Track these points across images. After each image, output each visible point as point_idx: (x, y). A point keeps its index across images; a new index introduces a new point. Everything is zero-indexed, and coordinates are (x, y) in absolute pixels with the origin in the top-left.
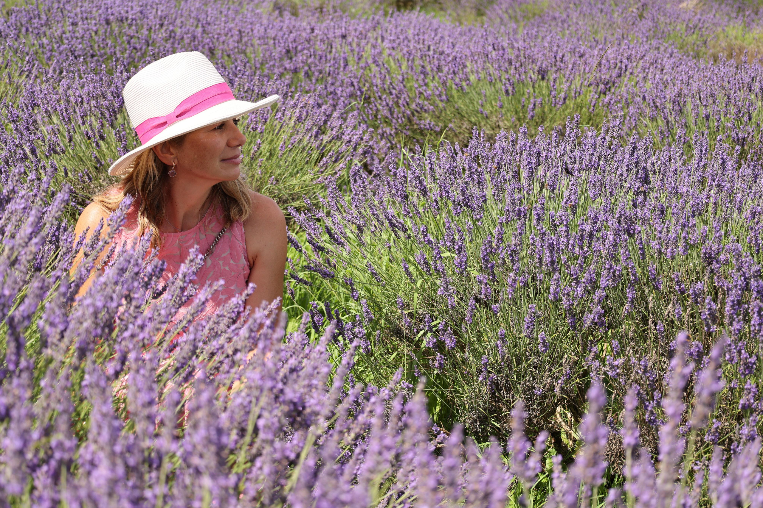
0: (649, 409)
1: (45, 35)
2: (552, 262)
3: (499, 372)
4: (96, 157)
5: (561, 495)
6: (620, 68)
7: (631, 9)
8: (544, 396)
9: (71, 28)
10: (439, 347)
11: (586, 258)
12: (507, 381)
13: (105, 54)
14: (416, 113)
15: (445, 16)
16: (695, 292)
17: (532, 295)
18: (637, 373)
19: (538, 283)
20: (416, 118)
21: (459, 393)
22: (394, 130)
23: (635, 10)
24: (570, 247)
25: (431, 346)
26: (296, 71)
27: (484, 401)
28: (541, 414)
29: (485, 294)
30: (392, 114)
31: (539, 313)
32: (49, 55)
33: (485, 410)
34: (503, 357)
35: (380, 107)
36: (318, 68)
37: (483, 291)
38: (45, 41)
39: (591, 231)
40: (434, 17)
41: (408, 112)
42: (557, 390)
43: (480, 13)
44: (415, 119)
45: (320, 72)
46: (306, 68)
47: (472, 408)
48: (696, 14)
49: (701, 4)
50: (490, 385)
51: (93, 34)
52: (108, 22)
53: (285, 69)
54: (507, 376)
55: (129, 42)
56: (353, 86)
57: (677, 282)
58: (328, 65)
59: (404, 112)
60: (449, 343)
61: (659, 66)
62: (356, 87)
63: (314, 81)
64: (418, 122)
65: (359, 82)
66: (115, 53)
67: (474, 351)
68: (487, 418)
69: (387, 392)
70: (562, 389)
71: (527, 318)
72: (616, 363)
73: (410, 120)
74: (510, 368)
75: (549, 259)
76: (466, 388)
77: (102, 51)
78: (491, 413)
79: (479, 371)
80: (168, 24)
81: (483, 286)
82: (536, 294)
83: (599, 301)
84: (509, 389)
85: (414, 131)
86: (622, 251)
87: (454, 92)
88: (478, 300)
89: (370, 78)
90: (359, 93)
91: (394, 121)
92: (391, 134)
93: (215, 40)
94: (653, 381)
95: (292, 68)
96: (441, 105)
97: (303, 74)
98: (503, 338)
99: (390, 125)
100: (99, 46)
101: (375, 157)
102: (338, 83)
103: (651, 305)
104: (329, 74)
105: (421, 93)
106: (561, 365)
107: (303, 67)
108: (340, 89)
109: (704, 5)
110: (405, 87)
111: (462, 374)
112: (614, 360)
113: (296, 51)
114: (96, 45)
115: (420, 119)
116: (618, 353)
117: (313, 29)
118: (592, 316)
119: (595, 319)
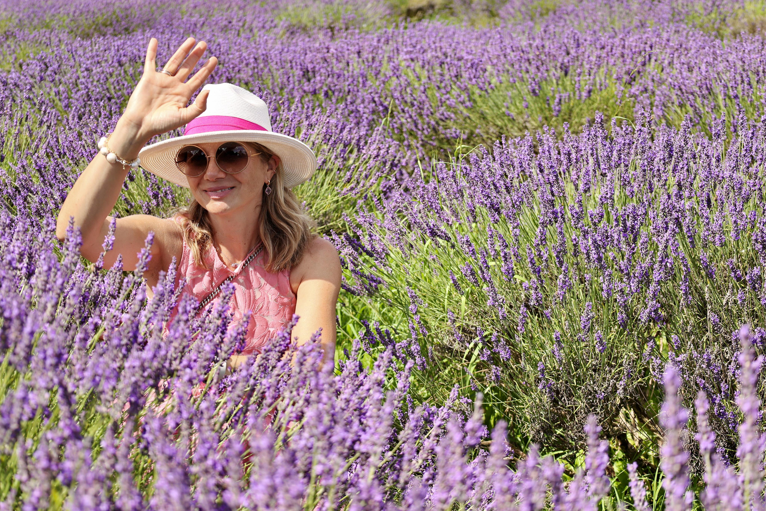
0: (717, 402)
1: (61, 83)
2: (599, 259)
3: (557, 379)
4: (126, 199)
5: (641, 504)
8: (607, 399)
9: (86, 73)
10: (493, 359)
12: (567, 387)
14: (441, 123)
15: (457, 21)
16: (752, 279)
18: (701, 367)
19: (586, 284)
20: (441, 127)
21: (519, 404)
22: (420, 142)
24: (615, 242)
25: (485, 359)
26: (315, 92)
27: (546, 411)
28: (605, 417)
29: (536, 299)
30: (416, 126)
31: (592, 313)
32: (66, 101)
33: (547, 419)
34: (561, 361)
35: (403, 120)
36: (338, 87)
37: (534, 297)
38: (61, 88)
41: (433, 122)
42: (620, 391)
43: (492, 14)
44: (441, 129)
45: (340, 91)
46: (325, 88)
47: (534, 419)
50: (550, 392)
51: (108, 76)
52: (121, 64)
54: (566, 382)
56: (375, 102)
57: (732, 269)
58: (347, 83)
59: (428, 123)
60: (503, 354)
62: (378, 103)
63: (334, 100)
64: (444, 131)
65: (380, 97)
67: (530, 360)
68: (550, 427)
69: (445, 410)
70: (625, 389)
71: (583, 317)
72: (677, 359)
73: (435, 130)
74: (569, 373)
75: (596, 256)
76: (526, 398)
77: (119, 93)
78: (554, 421)
79: (538, 380)
81: (533, 291)
83: (654, 295)
84: (570, 395)
85: (441, 141)
87: (477, 96)
88: (527, 306)
89: (391, 91)
90: (381, 108)
91: (420, 133)
93: (231, 70)
94: (718, 374)
95: (311, 90)
97: (323, 94)
98: (558, 343)
99: (416, 137)
101: (404, 171)
102: (359, 101)
103: (707, 296)
104: (349, 92)
106: (621, 365)
107: (321, 88)
108: (362, 106)
110: (427, 97)
111: (520, 384)
112: (678, 356)
113: (314, 72)
114: (112, 87)
115: (446, 128)
116: (679, 348)
117: (328, 49)
118: (648, 310)
119: (651, 313)
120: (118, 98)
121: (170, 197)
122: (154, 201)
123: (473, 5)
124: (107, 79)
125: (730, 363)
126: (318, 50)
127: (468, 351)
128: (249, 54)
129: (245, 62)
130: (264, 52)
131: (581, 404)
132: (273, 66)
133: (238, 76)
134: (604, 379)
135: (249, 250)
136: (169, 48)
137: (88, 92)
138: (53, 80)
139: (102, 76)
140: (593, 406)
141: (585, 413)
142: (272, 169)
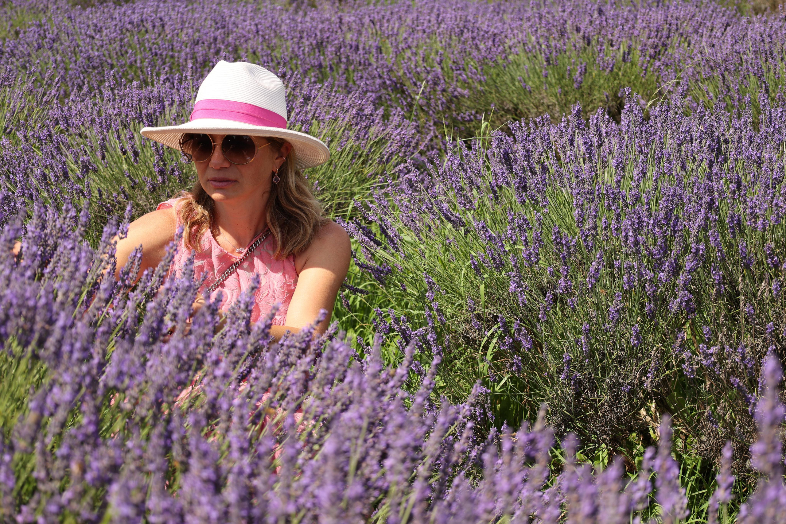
3: (580, 370)
8: (632, 392)
10: (515, 347)
12: (590, 379)
14: (454, 99)
18: (733, 361)
19: (616, 270)
21: (539, 395)
25: (506, 348)
27: (568, 403)
29: (565, 287)
33: (570, 412)
37: (563, 284)
42: (647, 384)
47: (555, 412)
50: (573, 385)
54: (590, 374)
57: (769, 254)
60: (524, 344)
67: (552, 350)
68: (572, 420)
71: (612, 308)
72: (710, 351)
74: (594, 365)
76: (547, 389)
78: (576, 414)
79: (560, 371)
81: (563, 278)
83: (685, 285)
84: (594, 387)
94: (752, 368)
96: (479, 87)
98: (587, 332)
103: (741, 286)
111: (541, 375)
112: (708, 348)
116: (710, 340)
118: (678, 300)
119: (681, 303)
121: (177, 173)
122: (160, 178)
127: (486, 338)
131: (605, 397)
134: (630, 371)
135: (255, 235)
140: (617, 399)
141: (609, 406)
142: (282, 157)
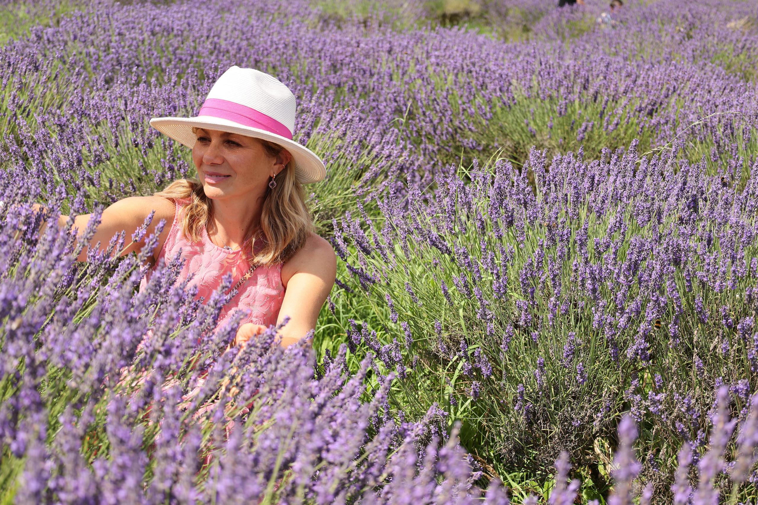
0: (693, 448)
1: (93, 44)
2: (594, 290)
3: (536, 401)
6: (668, 89)
7: (678, 28)
8: (582, 428)
9: (117, 38)
11: (630, 287)
12: (544, 411)
13: (150, 65)
14: (459, 131)
15: (491, 31)
16: (743, 328)
17: (572, 323)
18: (680, 409)
19: (579, 310)
20: (458, 135)
21: (494, 421)
22: (437, 147)
23: (682, 30)
24: (615, 276)
26: (339, 85)
27: (521, 432)
28: (578, 446)
29: (525, 320)
30: (435, 130)
31: (579, 341)
32: (95, 64)
33: (521, 440)
34: (541, 386)
35: (423, 124)
36: (362, 83)
37: (523, 317)
38: (92, 50)
39: (636, 261)
40: (479, 33)
41: (452, 129)
42: (596, 423)
43: (526, 30)
44: (458, 137)
45: (364, 87)
46: (351, 82)
47: (508, 438)
48: (743, 34)
49: (749, 24)
50: (526, 415)
51: (140, 44)
53: (330, 83)
54: (544, 406)
55: (174, 53)
57: (725, 316)
58: (372, 80)
59: (447, 129)
60: (485, 371)
61: (707, 87)
62: (400, 103)
63: (357, 95)
64: (461, 139)
65: (403, 98)
66: (160, 64)
67: (511, 379)
68: (523, 448)
69: (420, 427)
70: (601, 422)
71: (566, 347)
72: (657, 398)
73: (453, 138)
74: (548, 398)
75: (592, 287)
76: (503, 416)
77: (148, 62)
78: (527, 443)
79: (515, 401)
80: (214, 37)
81: (523, 312)
82: (577, 321)
83: (644, 334)
84: (546, 419)
85: (457, 148)
86: (668, 283)
87: (498, 109)
88: (517, 327)
89: (414, 93)
90: (404, 108)
91: (437, 137)
92: (433, 151)
94: (696, 418)
95: (336, 82)
96: (484, 122)
97: (347, 88)
98: (542, 366)
99: (433, 141)
100: (145, 56)
101: (417, 174)
102: (381, 99)
103: (695, 339)
104: (373, 89)
105: (464, 110)
106: (600, 397)
107: (346, 82)
108: (384, 104)
109: (752, 25)
110: (449, 103)
111: (498, 403)
113: (342, 64)
114: (142, 55)
115: (463, 136)
116: (661, 387)
117: (358, 43)
118: (635, 347)
119: (637, 350)
120: (146, 66)
123: (508, 18)
124: (138, 46)
125: (709, 408)
126: (348, 44)
128: (280, 40)
129: (275, 46)
130: (295, 39)
131: (556, 429)
132: (302, 54)
133: (265, 59)
134: (582, 408)
136: (202, 24)
137: (118, 58)
138: (85, 41)
139: (134, 43)
140: (567, 433)
141: (559, 439)
142: (281, 163)
